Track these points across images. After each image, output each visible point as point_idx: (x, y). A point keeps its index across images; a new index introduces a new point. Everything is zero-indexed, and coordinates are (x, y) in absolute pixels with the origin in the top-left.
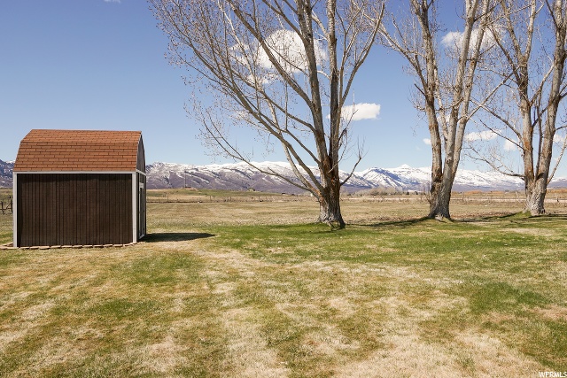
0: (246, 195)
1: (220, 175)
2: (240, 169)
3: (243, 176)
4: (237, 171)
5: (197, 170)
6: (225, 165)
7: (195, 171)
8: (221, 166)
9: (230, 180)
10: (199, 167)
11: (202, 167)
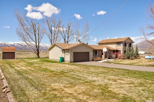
0: (22, 52)
1: (13, 45)
2: (20, 44)
3: (20, 46)
4: (19, 44)
5: (5, 43)
6: (15, 42)
7: (4, 44)
8: (13, 43)
9: (16, 47)
10: (6, 43)
11: (7, 43)
